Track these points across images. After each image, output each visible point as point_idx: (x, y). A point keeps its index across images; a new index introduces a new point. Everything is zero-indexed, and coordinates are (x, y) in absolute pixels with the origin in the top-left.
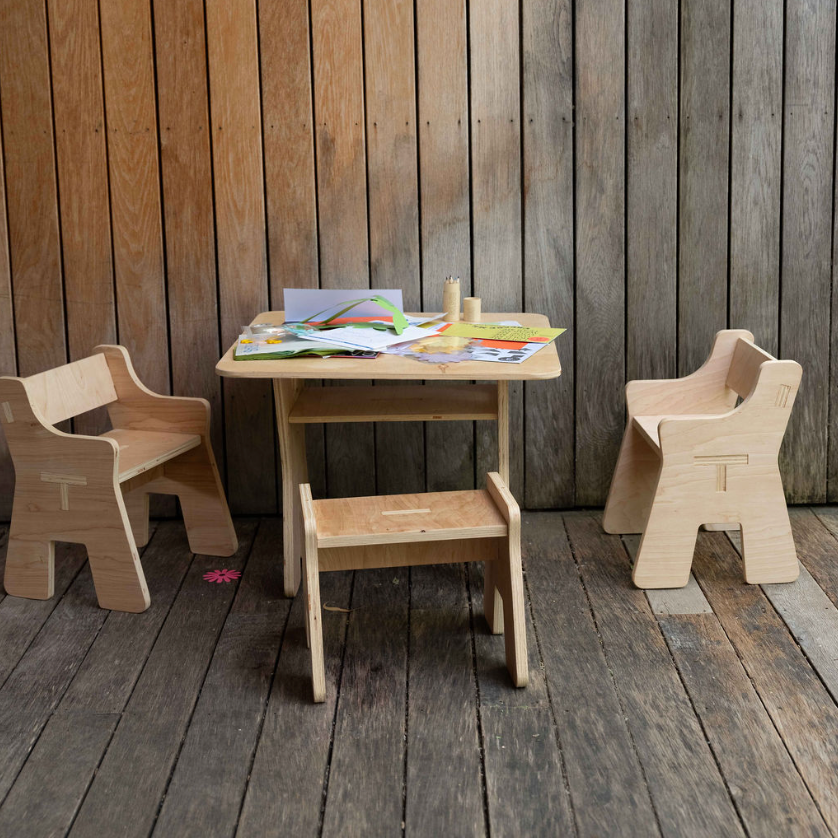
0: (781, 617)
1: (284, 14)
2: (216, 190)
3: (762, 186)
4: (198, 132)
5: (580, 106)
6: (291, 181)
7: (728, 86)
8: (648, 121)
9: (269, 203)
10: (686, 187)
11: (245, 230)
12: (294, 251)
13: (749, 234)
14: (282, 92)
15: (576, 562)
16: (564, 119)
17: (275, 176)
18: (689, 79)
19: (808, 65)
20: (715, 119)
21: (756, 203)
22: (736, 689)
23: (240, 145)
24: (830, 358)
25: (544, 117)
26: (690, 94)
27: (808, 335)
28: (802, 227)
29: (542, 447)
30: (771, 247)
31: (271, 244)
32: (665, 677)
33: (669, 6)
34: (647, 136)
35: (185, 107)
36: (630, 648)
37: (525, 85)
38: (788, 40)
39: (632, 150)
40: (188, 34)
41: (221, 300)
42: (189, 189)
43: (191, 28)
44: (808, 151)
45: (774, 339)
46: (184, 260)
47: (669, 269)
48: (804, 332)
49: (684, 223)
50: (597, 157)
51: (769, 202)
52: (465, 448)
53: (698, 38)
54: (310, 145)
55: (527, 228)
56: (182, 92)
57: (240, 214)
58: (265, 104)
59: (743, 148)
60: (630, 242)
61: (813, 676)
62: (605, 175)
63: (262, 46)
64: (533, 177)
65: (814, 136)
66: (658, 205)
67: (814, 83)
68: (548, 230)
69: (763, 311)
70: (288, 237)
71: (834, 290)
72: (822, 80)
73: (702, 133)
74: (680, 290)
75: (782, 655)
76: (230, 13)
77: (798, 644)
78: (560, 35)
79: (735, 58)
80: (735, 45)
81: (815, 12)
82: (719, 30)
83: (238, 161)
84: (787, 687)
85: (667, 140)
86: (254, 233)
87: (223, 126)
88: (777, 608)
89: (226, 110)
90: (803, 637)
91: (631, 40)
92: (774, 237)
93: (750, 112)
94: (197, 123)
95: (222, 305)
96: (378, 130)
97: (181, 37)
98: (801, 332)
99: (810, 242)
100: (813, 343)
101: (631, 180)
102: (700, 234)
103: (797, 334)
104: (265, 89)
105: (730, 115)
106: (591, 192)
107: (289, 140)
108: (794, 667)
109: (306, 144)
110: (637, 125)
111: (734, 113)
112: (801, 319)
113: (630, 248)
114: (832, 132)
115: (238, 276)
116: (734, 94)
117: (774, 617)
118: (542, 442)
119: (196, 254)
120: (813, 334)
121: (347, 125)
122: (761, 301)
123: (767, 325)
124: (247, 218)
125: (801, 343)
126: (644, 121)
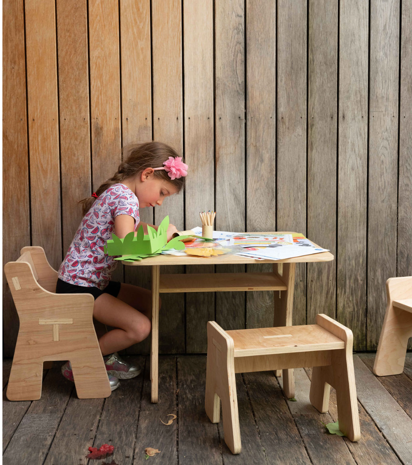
0: (370, 415)
1: (73, 52)
2: (30, 157)
3: (357, 159)
4: (20, 122)
5: (249, 110)
6: (76, 153)
7: (336, 99)
8: (289, 119)
9: (62, 165)
10: (311, 159)
11: (48, 182)
12: (77, 195)
13: (349, 188)
14: (71, 99)
15: (245, 384)
16: (239, 118)
17: (66, 149)
18: (314, 95)
19: (383, 88)
20: (329, 119)
21: (353, 169)
22: (342, 459)
23: (45, 130)
24: (397, 262)
25: (228, 117)
26: (314, 104)
27: (384, 248)
28: (380, 183)
29: (226, 315)
30: (362, 196)
31: (63, 190)
32: (298, 452)
33: (301, 51)
34: (288, 128)
35: (12, 106)
36: (276, 434)
37: (217, 97)
38: (371, 73)
39: (279, 137)
40: (15, 63)
41: (32, 224)
42: (14, 156)
43: (17, 59)
44: (383, 139)
45: (364, 250)
46: (10, 199)
47: (302, 208)
48: (381, 246)
49: (311, 181)
50: (259, 141)
51: (361, 169)
52: (180, 316)
53: (318, 71)
54: (88, 131)
55: (217, 183)
56: (11, 98)
57: (45, 172)
58: (61, 105)
59: (345, 137)
60: (279, 192)
61: (391, 451)
62: (264, 152)
63: (59, 71)
64: (221, 152)
65: (387, 130)
66: (295, 169)
67: (387, 99)
68: (230, 184)
69: (358, 233)
70: (73, 186)
71: (399, 222)
72: (391, 97)
73: (322, 127)
74: (308, 221)
75: (371, 438)
76: (41, 51)
77: (380, 431)
78: (238, 68)
79: (340, 83)
80: (340, 75)
81: (387, 57)
82: (331, 67)
83: (44, 140)
84: (375, 458)
85: (301, 131)
86: (53, 184)
87: (35, 119)
88: (367, 410)
89: (37, 109)
90: (384, 427)
91: (279, 72)
92: (364, 189)
93: (349, 115)
94: (20, 116)
95: (33, 227)
96: (129, 122)
97: (11, 65)
98: (380, 246)
99: (385, 193)
100: (387, 254)
101: (279, 155)
102: (320, 187)
103: (378, 248)
104: (61, 97)
105: (338, 117)
106: (255, 161)
107: (75, 127)
108: (378, 445)
109: (85, 130)
110: (283, 122)
111: (340, 116)
112: (380, 239)
113: (279, 195)
114: (397, 128)
115: (43, 209)
116: (340, 104)
117: (366, 416)
118: (226, 312)
119: (17, 195)
120: (387, 247)
121: (110, 119)
122: (356, 228)
123: (360, 242)
124: (49, 175)
125: (380, 253)
126: (287, 119)
